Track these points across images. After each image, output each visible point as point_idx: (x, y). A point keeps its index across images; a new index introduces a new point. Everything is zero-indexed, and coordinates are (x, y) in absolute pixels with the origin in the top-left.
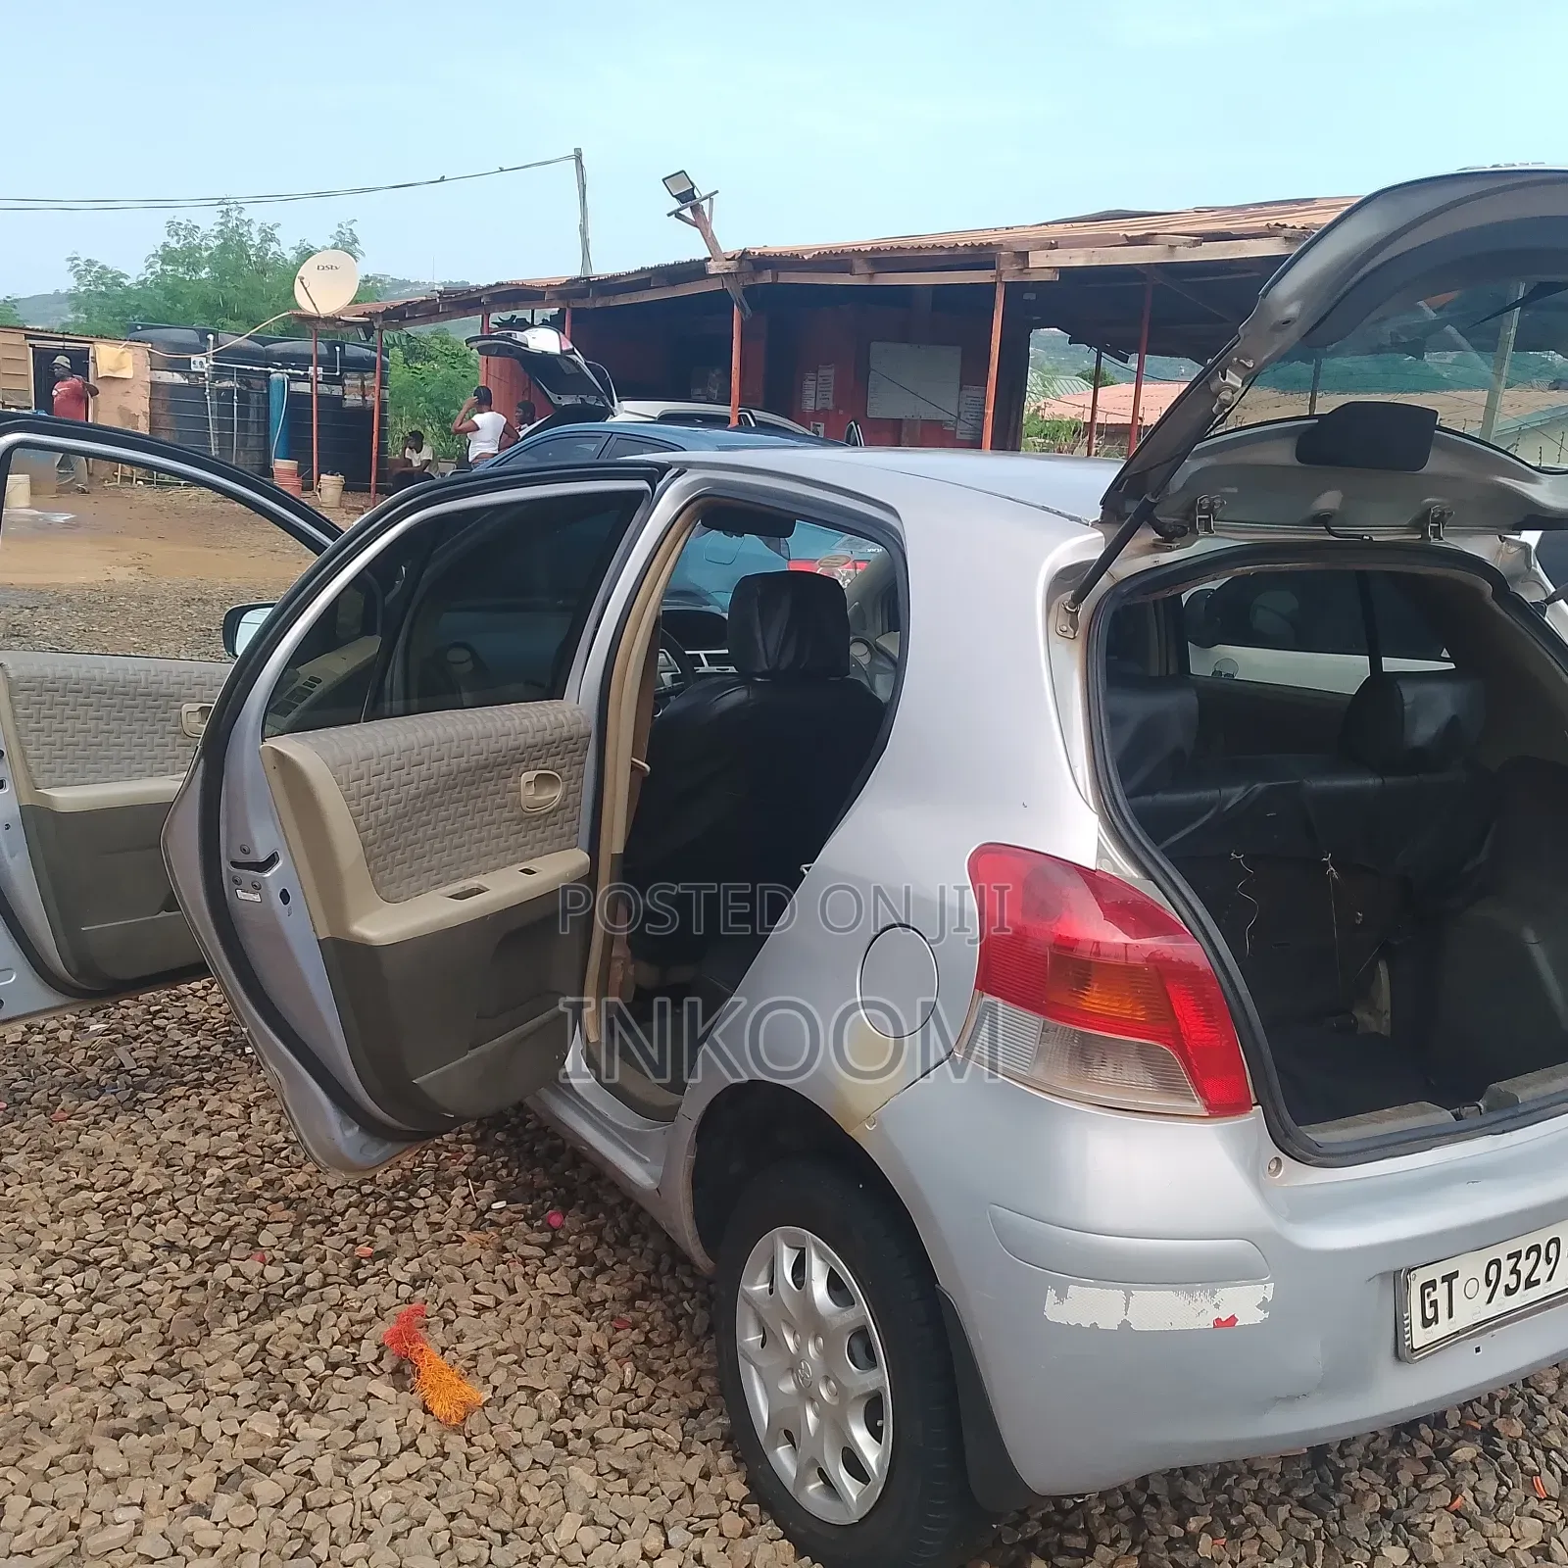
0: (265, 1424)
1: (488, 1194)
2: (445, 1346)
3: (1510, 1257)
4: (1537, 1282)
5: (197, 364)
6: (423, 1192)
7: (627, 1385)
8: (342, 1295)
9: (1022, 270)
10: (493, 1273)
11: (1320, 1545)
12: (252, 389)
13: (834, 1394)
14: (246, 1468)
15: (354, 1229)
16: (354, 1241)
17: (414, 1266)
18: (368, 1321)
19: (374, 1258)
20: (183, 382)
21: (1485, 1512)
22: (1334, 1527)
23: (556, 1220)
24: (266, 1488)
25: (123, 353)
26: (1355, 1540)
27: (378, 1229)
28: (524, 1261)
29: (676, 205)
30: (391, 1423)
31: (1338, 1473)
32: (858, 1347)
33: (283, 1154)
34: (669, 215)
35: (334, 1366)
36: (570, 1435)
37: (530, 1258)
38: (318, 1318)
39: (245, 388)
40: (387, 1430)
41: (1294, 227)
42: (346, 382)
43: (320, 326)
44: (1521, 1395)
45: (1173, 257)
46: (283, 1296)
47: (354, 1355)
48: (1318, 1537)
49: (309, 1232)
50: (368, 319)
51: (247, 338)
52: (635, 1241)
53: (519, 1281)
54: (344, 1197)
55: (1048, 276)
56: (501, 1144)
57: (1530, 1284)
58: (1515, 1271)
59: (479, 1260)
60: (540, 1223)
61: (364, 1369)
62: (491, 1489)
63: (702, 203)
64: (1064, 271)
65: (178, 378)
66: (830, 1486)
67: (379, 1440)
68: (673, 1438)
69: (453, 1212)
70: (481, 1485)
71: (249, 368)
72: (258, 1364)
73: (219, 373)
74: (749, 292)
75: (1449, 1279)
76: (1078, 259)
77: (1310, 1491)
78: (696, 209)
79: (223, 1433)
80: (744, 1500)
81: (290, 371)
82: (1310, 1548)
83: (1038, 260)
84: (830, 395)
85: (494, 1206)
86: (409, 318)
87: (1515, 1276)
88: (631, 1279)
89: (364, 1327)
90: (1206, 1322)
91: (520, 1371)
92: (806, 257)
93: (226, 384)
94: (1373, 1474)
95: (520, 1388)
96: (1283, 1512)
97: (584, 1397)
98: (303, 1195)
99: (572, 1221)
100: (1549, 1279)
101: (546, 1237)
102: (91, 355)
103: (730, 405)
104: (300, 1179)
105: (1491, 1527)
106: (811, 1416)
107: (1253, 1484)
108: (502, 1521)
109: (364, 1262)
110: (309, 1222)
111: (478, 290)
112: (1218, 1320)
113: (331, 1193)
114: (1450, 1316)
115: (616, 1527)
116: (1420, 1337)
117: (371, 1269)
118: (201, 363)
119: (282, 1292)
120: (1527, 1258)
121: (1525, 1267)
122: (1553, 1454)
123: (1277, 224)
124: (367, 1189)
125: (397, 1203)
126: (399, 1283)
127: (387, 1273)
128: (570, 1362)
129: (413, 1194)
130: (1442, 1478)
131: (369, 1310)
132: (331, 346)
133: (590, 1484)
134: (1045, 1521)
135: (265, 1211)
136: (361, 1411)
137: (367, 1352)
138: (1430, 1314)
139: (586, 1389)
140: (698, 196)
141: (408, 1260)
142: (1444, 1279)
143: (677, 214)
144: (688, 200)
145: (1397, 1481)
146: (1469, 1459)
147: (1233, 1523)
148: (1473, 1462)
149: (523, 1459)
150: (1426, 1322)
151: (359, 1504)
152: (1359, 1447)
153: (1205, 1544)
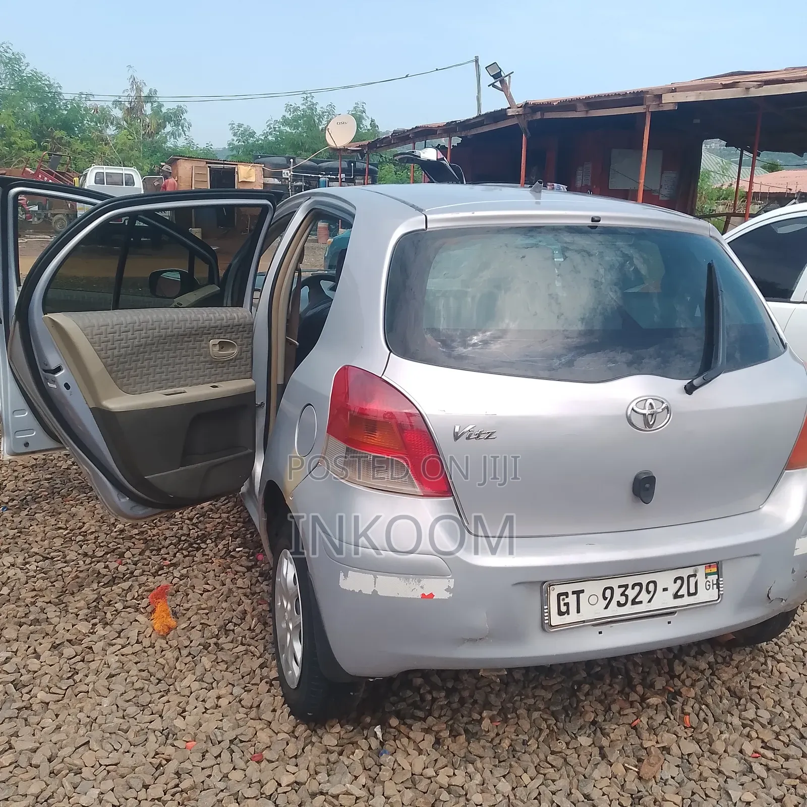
0: (84, 627)
1: (236, 544)
2: (178, 604)
3: (620, 587)
4: (641, 602)
5: (285, 174)
6: (209, 541)
7: (252, 628)
8: (147, 579)
9: (658, 104)
10: (218, 576)
12: (311, 186)
13: (292, 626)
14: (66, 643)
15: (168, 554)
16: (165, 559)
17: (185, 571)
18: (151, 591)
19: (169, 566)
20: (279, 183)
21: (650, 728)
23: (260, 558)
24: (68, 651)
25: (251, 169)
26: (568, 731)
27: (179, 555)
28: (236, 573)
29: (492, 80)
31: (579, 702)
32: (297, 605)
34: (489, 86)
35: (127, 608)
36: (213, 645)
37: (239, 572)
38: (130, 589)
39: (308, 185)
40: (134, 634)
42: (356, 181)
43: (344, 154)
44: (706, 679)
45: (748, 94)
46: (122, 578)
47: (138, 604)
48: (548, 727)
50: (361, 148)
51: (309, 160)
53: (229, 580)
54: (171, 540)
55: (671, 107)
57: (634, 602)
58: (623, 594)
59: (214, 571)
60: (252, 558)
61: (139, 610)
63: (506, 78)
64: (680, 104)
65: (276, 181)
67: (128, 638)
68: (258, 651)
69: (216, 550)
71: (309, 175)
72: (95, 604)
73: (296, 178)
74: (530, 123)
75: (578, 593)
76: (691, 97)
77: (559, 708)
78: (502, 82)
79: (64, 629)
80: (274, 679)
81: (329, 176)
82: (541, 732)
84: (589, 178)
85: (237, 550)
86: (379, 147)
87: (624, 598)
89: (148, 593)
90: (417, 595)
91: (205, 617)
92: (555, 104)
93: (299, 184)
94: (599, 704)
95: (201, 624)
96: (536, 715)
97: (229, 630)
98: (153, 538)
100: (649, 601)
101: (251, 564)
102: (236, 170)
104: (155, 531)
105: (647, 735)
106: (288, 638)
107: (531, 701)
108: (160, 675)
109: (164, 567)
110: (150, 550)
111: (408, 131)
112: (423, 595)
114: (578, 611)
116: (556, 620)
117: (166, 570)
118: (287, 173)
119: (122, 576)
120: (633, 588)
121: (631, 594)
125: (194, 545)
126: (175, 577)
127: (173, 573)
128: (229, 615)
129: (204, 542)
130: (636, 710)
132: (349, 163)
133: (209, 665)
135: (133, 543)
136: (127, 626)
138: (564, 609)
139: (232, 627)
140: (503, 75)
141: (184, 568)
142: (573, 593)
143: (493, 85)
144: (498, 77)
145: (610, 709)
146: (656, 703)
147: (509, 716)
148: (657, 706)
149: (185, 652)
150: (560, 613)
151: (103, 662)
152: (597, 692)
153: (486, 724)
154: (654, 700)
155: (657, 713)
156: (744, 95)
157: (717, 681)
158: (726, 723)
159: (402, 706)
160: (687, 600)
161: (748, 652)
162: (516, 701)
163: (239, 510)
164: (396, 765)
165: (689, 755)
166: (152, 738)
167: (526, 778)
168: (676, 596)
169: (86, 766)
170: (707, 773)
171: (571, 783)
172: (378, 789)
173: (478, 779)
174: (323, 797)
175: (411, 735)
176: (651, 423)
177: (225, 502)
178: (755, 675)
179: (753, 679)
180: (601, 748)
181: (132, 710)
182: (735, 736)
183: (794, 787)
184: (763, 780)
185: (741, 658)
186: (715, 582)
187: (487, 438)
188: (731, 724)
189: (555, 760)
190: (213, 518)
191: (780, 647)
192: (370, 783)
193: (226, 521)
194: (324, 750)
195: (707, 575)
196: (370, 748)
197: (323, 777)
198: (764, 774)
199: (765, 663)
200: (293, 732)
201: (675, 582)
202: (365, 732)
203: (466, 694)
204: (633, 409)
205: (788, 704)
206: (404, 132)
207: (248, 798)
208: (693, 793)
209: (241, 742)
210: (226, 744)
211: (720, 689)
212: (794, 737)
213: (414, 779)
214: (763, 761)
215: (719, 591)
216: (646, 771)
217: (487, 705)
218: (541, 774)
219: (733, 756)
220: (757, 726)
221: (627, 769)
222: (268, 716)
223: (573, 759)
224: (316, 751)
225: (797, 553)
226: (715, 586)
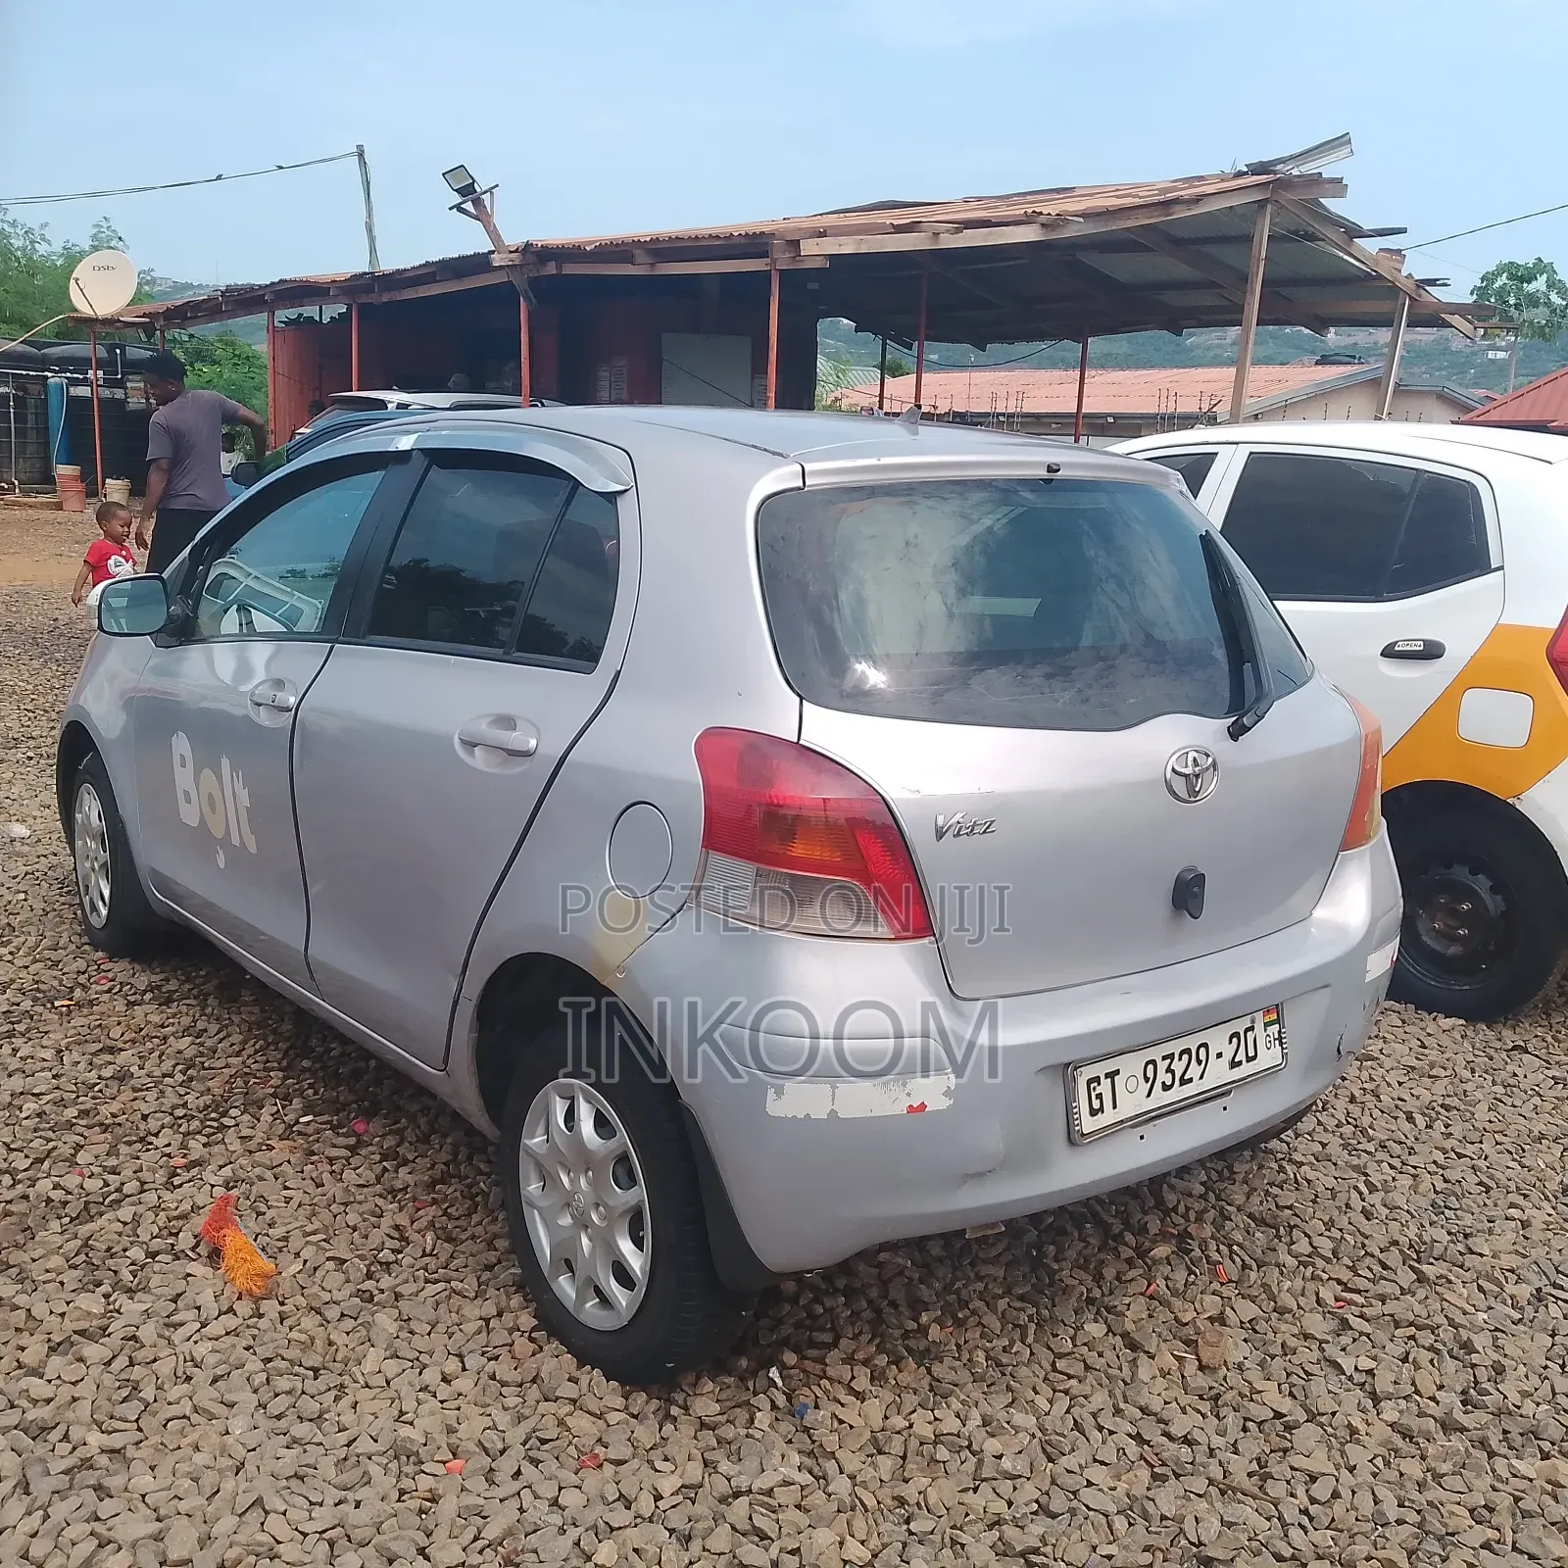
0: (92, 1303)
1: (294, 1110)
2: (258, 1231)
3: (1164, 1058)
4: (1190, 1080)
6: (234, 1112)
7: (428, 1251)
8: (159, 1198)
9: (794, 257)
10: (302, 1172)
11: (1032, 1327)
12: (29, 394)
13: (603, 1218)
14: (75, 1337)
15: (169, 1145)
16: (169, 1155)
17: (227, 1171)
18: (184, 1217)
19: (188, 1167)
21: (1175, 1293)
22: (1045, 1313)
23: (360, 1127)
24: (93, 1351)
26: (1062, 1321)
27: (192, 1143)
28: (331, 1160)
29: (458, 199)
30: (209, 1294)
31: (1052, 1273)
32: (620, 1171)
33: (96, 1089)
34: (451, 209)
35: (153, 1255)
36: (376, 1292)
37: (338, 1158)
38: (136, 1220)
39: (21, 394)
40: (206, 1298)
41: (1049, 214)
42: (128, 384)
43: (98, 328)
44: (1213, 1207)
45: (937, 244)
46: (102, 1204)
47: (172, 1245)
48: (1031, 1320)
49: (123, 1149)
50: (148, 320)
51: (21, 342)
52: (435, 1140)
53: (326, 1176)
54: (158, 1119)
55: (819, 263)
56: (308, 1070)
57: (1184, 1082)
58: (1169, 1070)
59: (289, 1162)
60: (345, 1130)
61: (181, 1255)
62: (303, 1337)
64: (834, 259)
66: (605, 1301)
67: (199, 1308)
68: (469, 1286)
69: (262, 1126)
70: (294, 1335)
71: (24, 373)
72: (83, 1257)
74: (535, 284)
75: (1112, 1075)
76: (847, 246)
77: (1028, 1288)
78: (477, 202)
79: (51, 1312)
80: (534, 1329)
81: (68, 375)
82: (1024, 1329)
83: (809, 247)
84: (624, 386)
85: (302, 1120)
86: (192, 318)
87: (1170, 1075)
88: (432, 1167)
89: (181, 1222)
90: (901, 1108)
91: (328, 1246)
92: (588, 249)
93: (2, 390)
94: (1082, 1272)
95: (328, 1259)
96: (1002, 1304)
97: (388, 1264)
98: (117, 1120)
99: (376, 1126)
100: (1201, 1077)
101: (352, 1141)
103: (521, 395)
104: (115, 1107)
105: (1177, 1303)
106: (585, 1240)
107: (980, 1286)
108: (314, 1360)
109: (179, 1171)
110: (125, 1143)
111: (262, 287)
112: (910, 1106)
113: (145, 1117)
114: (1115, 1107)
115: (418, 1359)
116: (1089, 1124)
117: (186, 1176)
119: (101, 1200)
120: (1180, 1059)
121: (1178, 1067)
122: (1235, 1247)
123: (1034, 212)
124: (180, 1112)
125: (208, 1123)
126: (213, 1186)
127: (201, 1179)
128: (376, 1237)
129: (224, 1114)
130: (1141, 1271)
131: (186, 1206)
132: (111, 349)
133: (392, 1327)
134: (798, 1325)
135: (82, 1135)
136: (181, 1285)
137: (185, 1241)
138: (1096, 1104)
139: (392, 1257)
140: (478, 189)
141: (221, 1167)
142: (1107, 1076)
143: (459, 208)
144: (469, 195)
145: (1102, 1277)
146: (1164, 1256)
147: (960, 1315)
148: (1167, 1258)
149: (332, 1313)
150: (1093, 1112)
151: (181, 1357)
152: (1072, 1254)
153: (934, 1332)
154: (1161, 1251)
155: (1172, 1270)
156: (931, 245)
157: (1228, 1208)
158: (1278, 1265)
159: (786, 1330)
160: (1246, 1069)
161: (1249, 1158)
162: (959, 1288)
163: (257, 1047)
164: (836, 1424)
165: (1250, 1322)
166: (375, 1470)
167: (1042, 1402)
168: (1234, 1064)
169: (279, 1543)
170: (1292, 1342)
171: (1111, 1394)
172: (831, 1467)
173: (975, 1416)
174: (744, 1500)
175: (830, 1372)
176: (1197, 789)
177: (221, 1035)
178: (1275, 1190)
179: (1276, 1196)
180: (1125, 1335)
181: (301, 1430)
182: (1299, 1283)
183: (1412, 1338)
184: (1368, 1336)
185: (1247, 1167)
186: (1276, 1036)
187: (984, 832)
188: (1284, 1266)
189: (1070, 1366)
190: (213, 1069)
191: (1288, 1144)
192: (808, 1462)
193: (246, 1070)
194: (698, 1427)
195: (1267, 1025)
196: (774, 1407)
197: (725, 1466)
198: (1367, 1328)
199: (1282, 1169)
200: (626, 1408)
201: (1230, 1042)
202: (750, 1384)
203: (874, 1293)
204: (1174, 770)
205: (1343, 1222)
206: (252, 288)
207: (620, 1528)
208: (1288, 1375)
209: (544, 1442)
210: (517, 1451)
211: (1241, 1219)
212: (1377, 1268)
213: (876, 1439)
214: (1356, 1310)
215: (1283, 1049)
216: (1206, 1355)
217: (917, 1306)
218: (1060, 1391)
219: (1311, 1311)
220: (1320, 1263)
221: (1179, 1359)
222: (568, 1390)
223: (1092, 1358)
224: (687, 1429)
225: (1369, 978)
226: (1277, 1042)
